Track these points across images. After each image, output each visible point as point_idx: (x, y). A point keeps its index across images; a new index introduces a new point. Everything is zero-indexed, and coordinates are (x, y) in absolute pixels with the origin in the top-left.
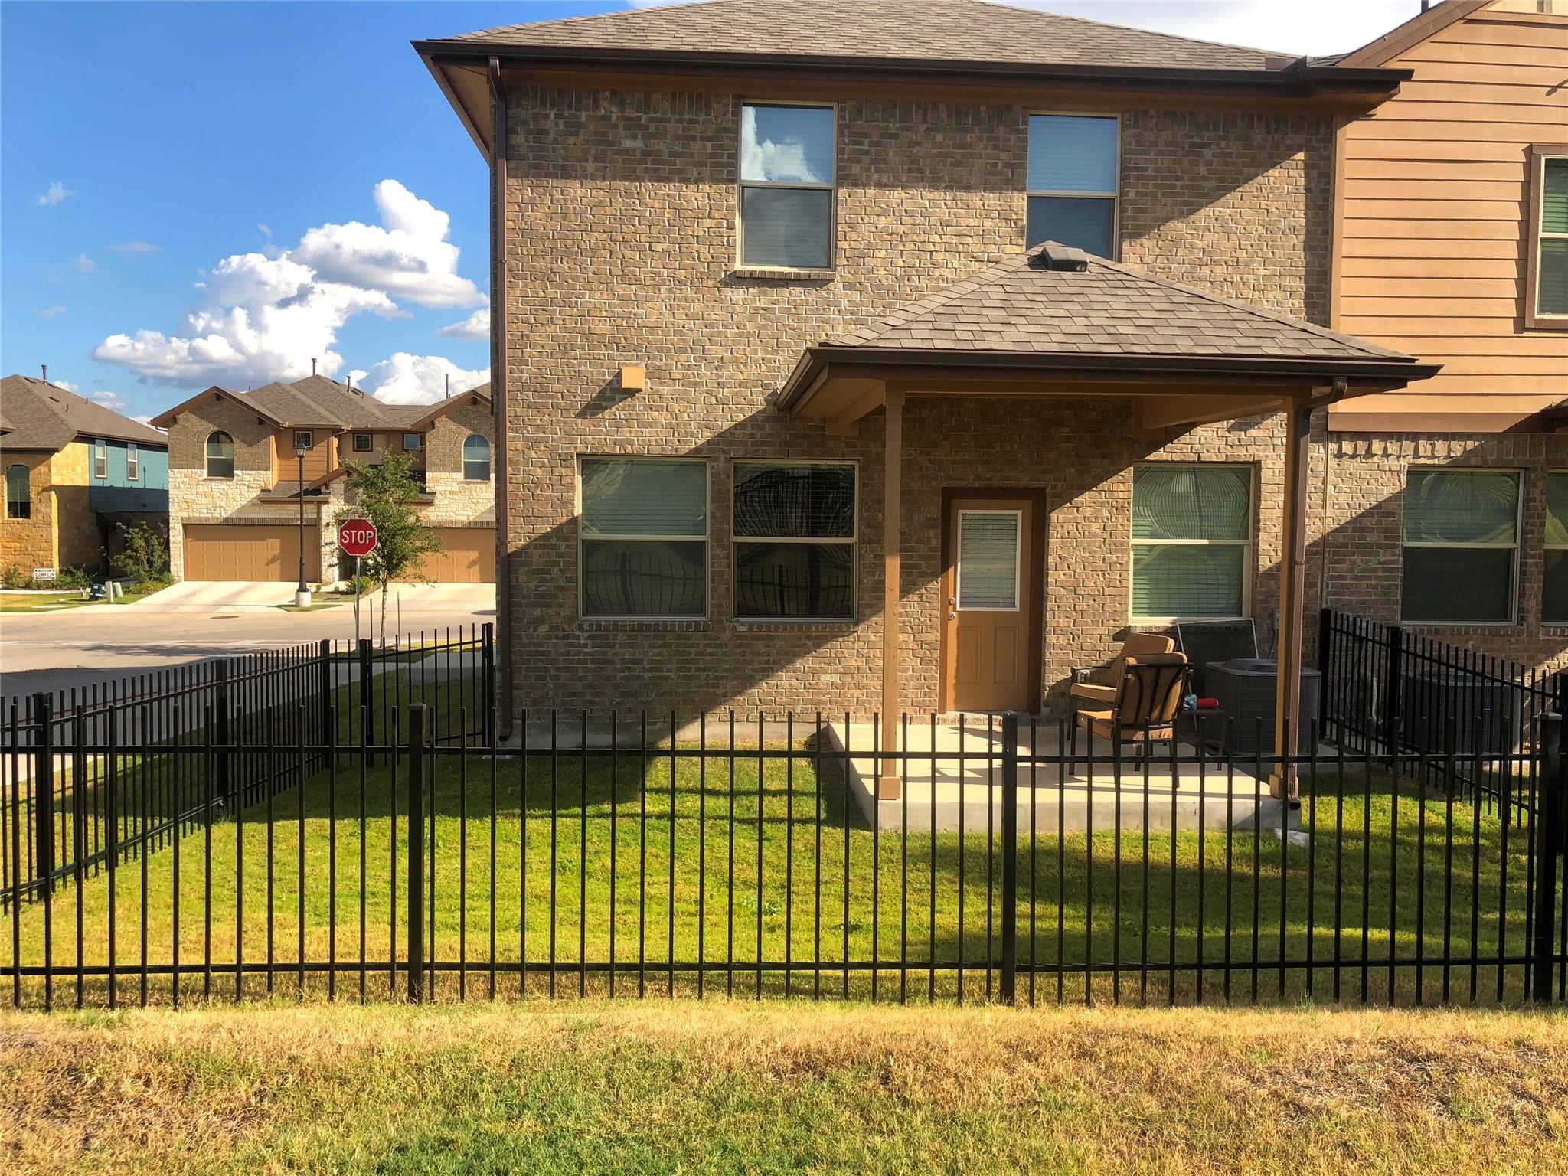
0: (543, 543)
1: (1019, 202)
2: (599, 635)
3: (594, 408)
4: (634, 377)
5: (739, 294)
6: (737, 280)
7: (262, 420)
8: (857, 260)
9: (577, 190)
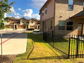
0: (56, 26)
1: (83, 6)
2: (59, 31)
3: (60, 18)
4: (62, 16)
5: (68, 11)
6: (68, 10)
7: (10, 19)
8: (74, 9)
9: (59, 4)
